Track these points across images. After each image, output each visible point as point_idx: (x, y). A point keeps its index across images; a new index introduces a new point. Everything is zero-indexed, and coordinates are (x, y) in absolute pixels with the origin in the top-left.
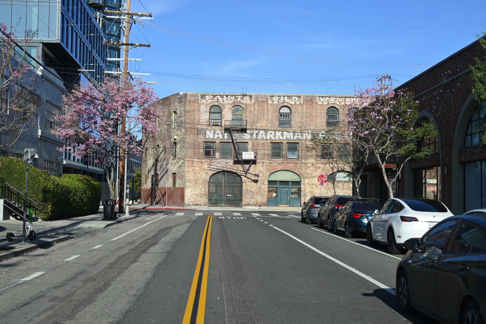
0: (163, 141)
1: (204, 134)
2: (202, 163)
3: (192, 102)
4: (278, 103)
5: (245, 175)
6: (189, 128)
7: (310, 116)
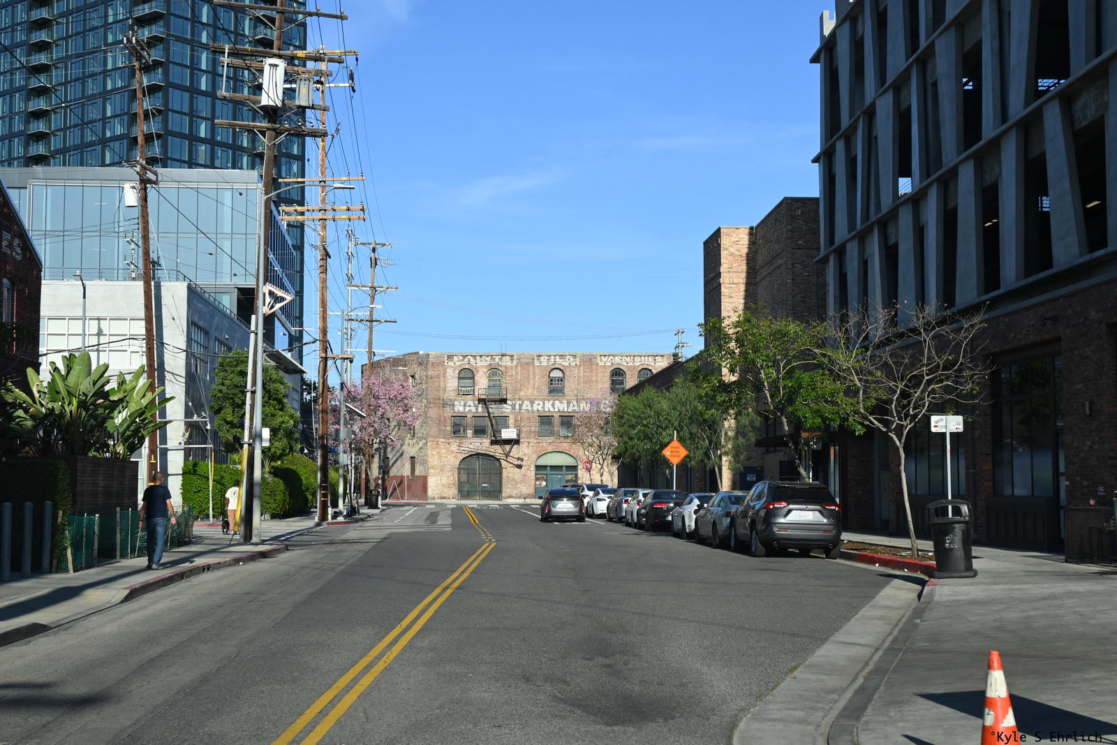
1: (451, 407)
2: (449, 444)
3: (435, 365)
4: (547, 364)
5: (505, 459)
6: (433, 398)
7: (588, 381)
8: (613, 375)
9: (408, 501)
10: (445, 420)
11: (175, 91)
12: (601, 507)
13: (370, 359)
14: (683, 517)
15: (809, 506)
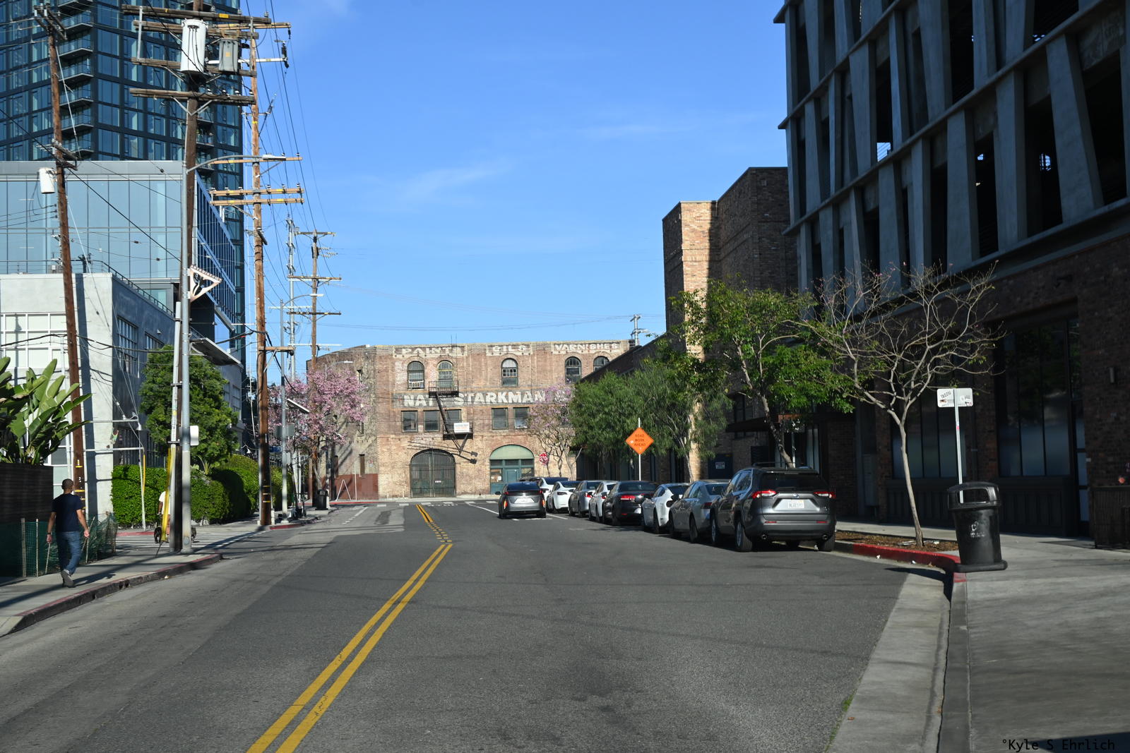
1: (401, 401)
2: (399, 440)
3: (383, 359)
4: (499, 355)
5: (458, 453)
6: (381, 393)
7: (543, 371)
8: (567, 364)
9: (359, 501)
10: (395, 415)
11: (105, 82)
12: (563, 501)
13: (314, 353)
14: (655, 510)
15: (800, 495)
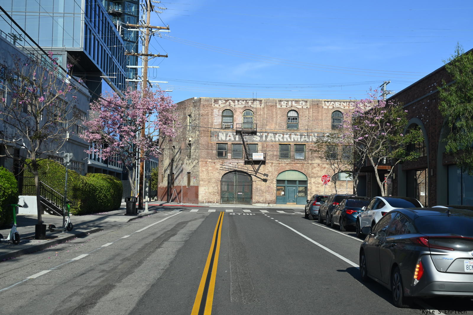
0: (179, 142)
1: (217, 136)
2: (214, 163)
3: (205, 107)
4: (286, 107)
5: (255, 174)
6: (203, 130)
7: (316, 119)
8: (333, 116)
9: (185, 204)
10: (212, 146)
